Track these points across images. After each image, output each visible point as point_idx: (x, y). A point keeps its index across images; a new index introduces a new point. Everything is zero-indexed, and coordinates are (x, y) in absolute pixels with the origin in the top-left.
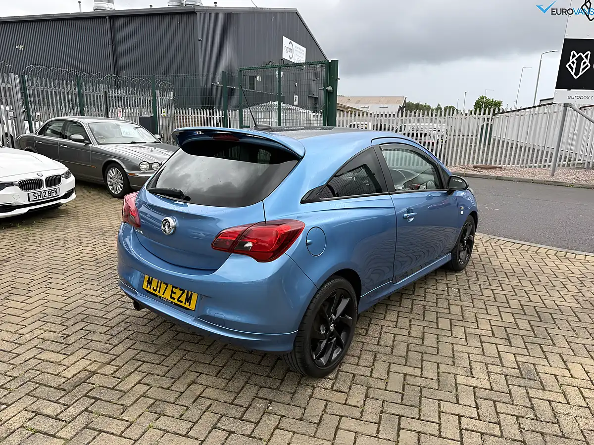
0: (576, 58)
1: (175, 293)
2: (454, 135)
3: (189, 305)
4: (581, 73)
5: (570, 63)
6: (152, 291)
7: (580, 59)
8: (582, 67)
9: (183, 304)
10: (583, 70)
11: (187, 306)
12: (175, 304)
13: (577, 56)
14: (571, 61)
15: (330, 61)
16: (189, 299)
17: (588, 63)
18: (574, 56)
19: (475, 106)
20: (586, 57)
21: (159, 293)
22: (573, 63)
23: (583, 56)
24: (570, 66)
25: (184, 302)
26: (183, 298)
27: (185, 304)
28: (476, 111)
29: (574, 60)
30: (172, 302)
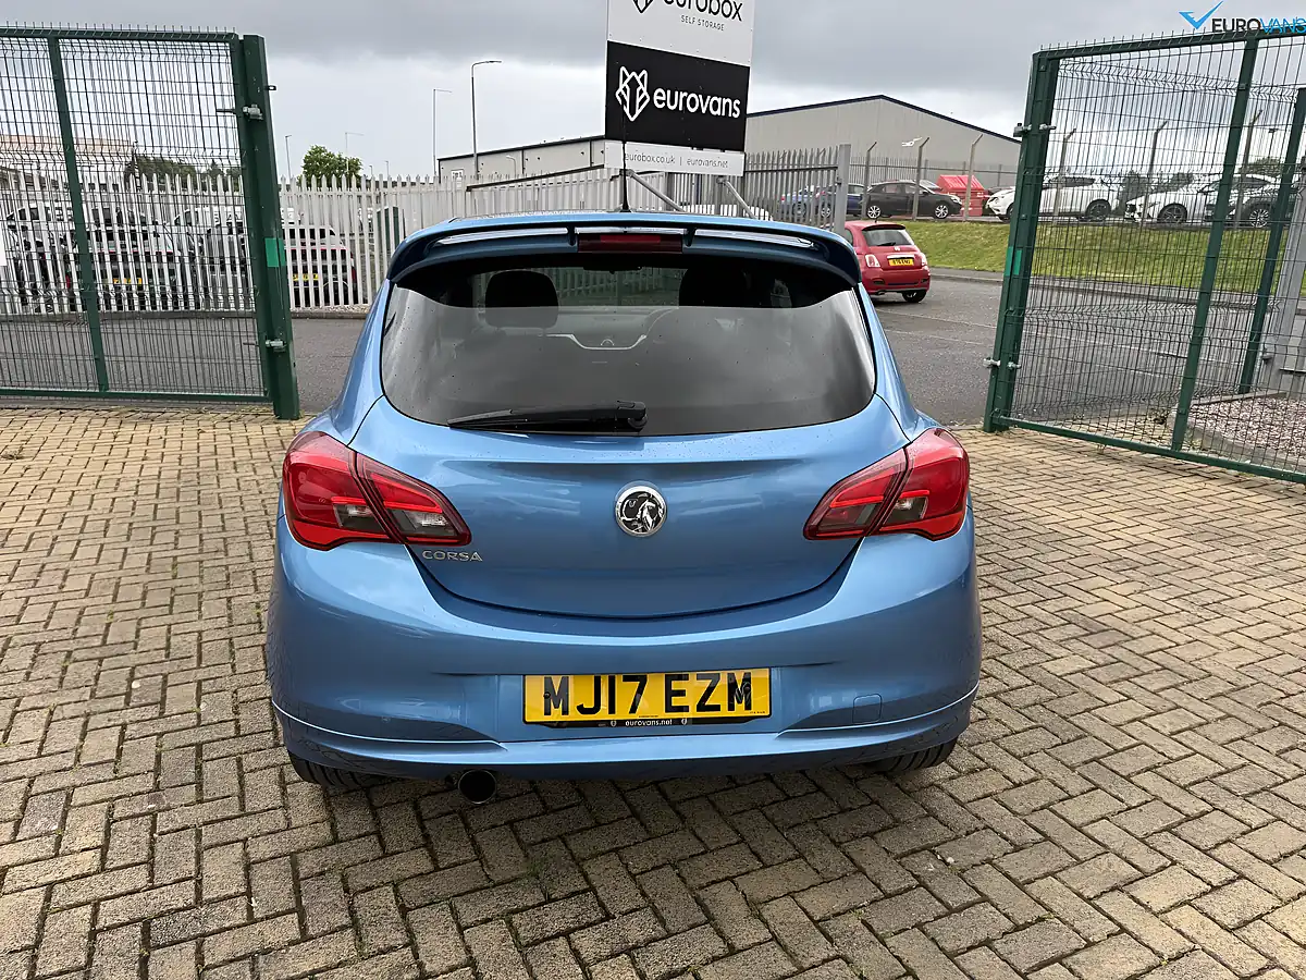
0: (627, 81)
1: (681, 693)
2: (352, 235)
3: (748, 707)
4: (638, 112)
5: (620, 90)
6: (575, 716)
7: (633, 84)
8: (638, 100)
9: (724, 713)
10: (641, 104)
11: (740, 710)
12: (696, 721)
13: (629, 77)
14: (621, 87)
15: (241, 38)
16: (739, 692)
17: (645, 93)
18: (625, 77)
19: (305, 168)
20: (642, 80)
21: (612, 710)
22: (625, 89)
23: (638, 79)
24: (620, 94)
25: (724, 704)
26: (720, 697)
27: (731, 708)
28: (309, 180)
29: (625, 84)
30: (677, 722)
